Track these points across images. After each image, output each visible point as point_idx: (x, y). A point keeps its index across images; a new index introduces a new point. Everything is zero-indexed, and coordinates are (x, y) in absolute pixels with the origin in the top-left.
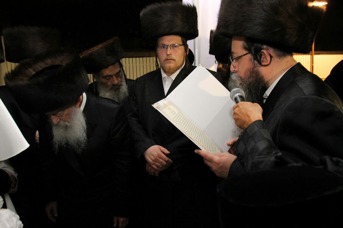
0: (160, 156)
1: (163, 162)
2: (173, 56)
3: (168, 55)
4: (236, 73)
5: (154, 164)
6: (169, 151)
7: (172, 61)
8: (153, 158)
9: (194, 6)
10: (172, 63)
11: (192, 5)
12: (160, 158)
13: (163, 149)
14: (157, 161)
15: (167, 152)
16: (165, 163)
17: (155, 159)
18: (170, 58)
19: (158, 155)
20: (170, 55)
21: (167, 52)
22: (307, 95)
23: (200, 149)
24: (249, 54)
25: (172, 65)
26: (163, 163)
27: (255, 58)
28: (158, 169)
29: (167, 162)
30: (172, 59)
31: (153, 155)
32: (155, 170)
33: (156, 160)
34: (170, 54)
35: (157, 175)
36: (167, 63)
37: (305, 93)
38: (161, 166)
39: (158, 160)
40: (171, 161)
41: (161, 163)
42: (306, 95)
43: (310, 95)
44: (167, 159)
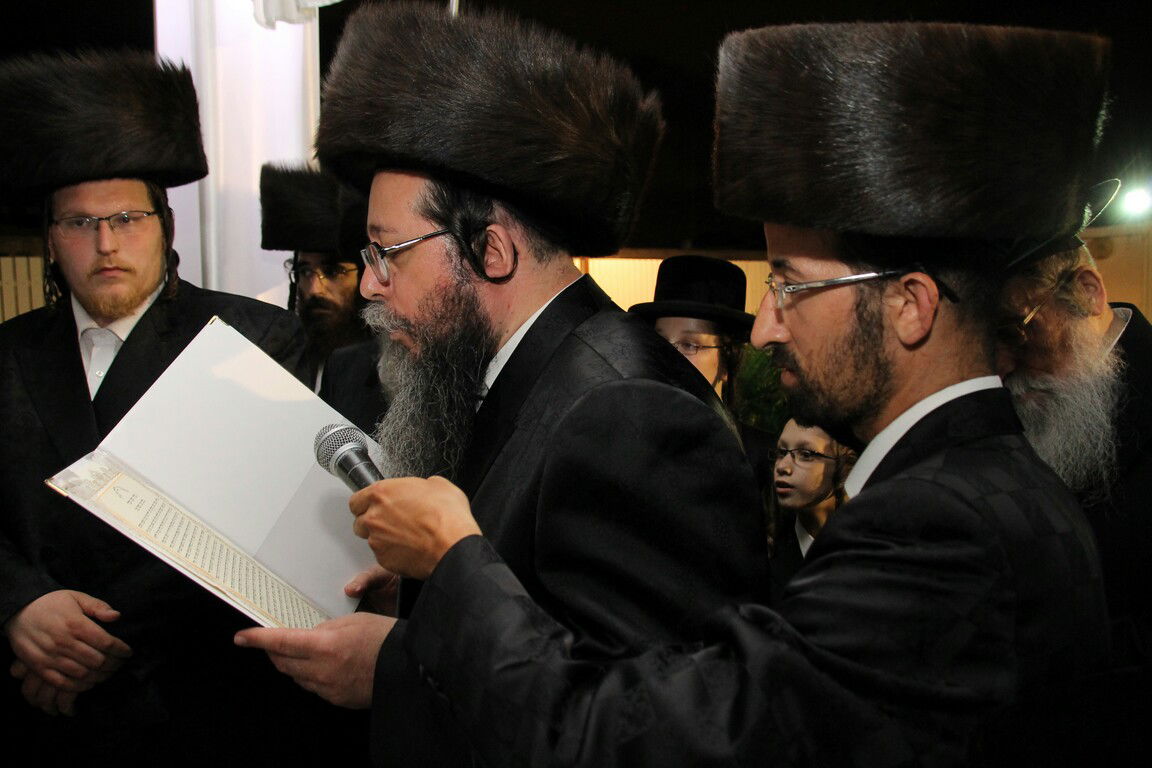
0: (78, 632)
1: (94, 652)
2: (125, 257)
3: (102, 254)
4: (380, 302)
5: (50, 667)
6: (114, 608)
7: (122, 275)
8: (47, 641)
9: (184, 67)
10: (121, 281)
11: (179, 66)
12: (79, 638)
13: (89, 601)
14: (68, 651)
15: (105, 610)
16: (100, 656)
17: (58, 644)
18: (114, 265)
19: (71, 625)
20: (112, 256)
21: (98, 241)
22: (626, 379)
23: (260, 626)
24: (443, 237)
25: (123, 289)
26: (91, 657)
27: (465, 252)
28: (71, 684)
29: (106, 651)
30: (125, 266)
31: (48, 631)
32: (60, 689)
33: (60, 650)
34: (114, 251)
35: (67, 709)
36: (104, 282)
37: (620, 370)
38: (81, 670)
39: (71, 647)
40: (126, 647)
41: (82, 658)
42: (622, 378)
43: (635, 377)
44: (108, 638)
